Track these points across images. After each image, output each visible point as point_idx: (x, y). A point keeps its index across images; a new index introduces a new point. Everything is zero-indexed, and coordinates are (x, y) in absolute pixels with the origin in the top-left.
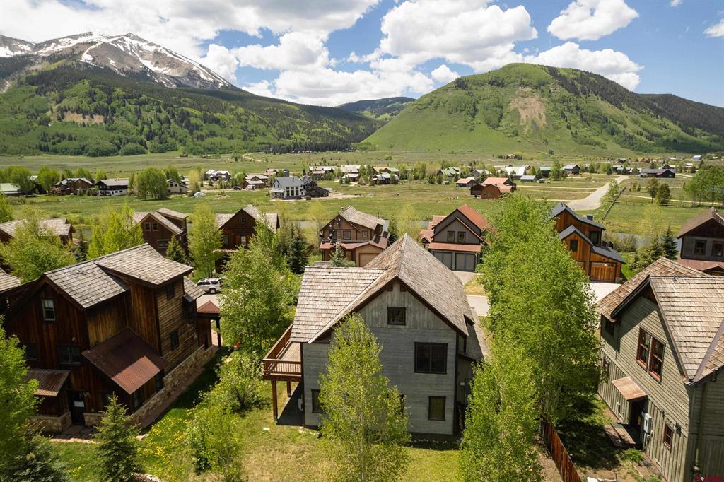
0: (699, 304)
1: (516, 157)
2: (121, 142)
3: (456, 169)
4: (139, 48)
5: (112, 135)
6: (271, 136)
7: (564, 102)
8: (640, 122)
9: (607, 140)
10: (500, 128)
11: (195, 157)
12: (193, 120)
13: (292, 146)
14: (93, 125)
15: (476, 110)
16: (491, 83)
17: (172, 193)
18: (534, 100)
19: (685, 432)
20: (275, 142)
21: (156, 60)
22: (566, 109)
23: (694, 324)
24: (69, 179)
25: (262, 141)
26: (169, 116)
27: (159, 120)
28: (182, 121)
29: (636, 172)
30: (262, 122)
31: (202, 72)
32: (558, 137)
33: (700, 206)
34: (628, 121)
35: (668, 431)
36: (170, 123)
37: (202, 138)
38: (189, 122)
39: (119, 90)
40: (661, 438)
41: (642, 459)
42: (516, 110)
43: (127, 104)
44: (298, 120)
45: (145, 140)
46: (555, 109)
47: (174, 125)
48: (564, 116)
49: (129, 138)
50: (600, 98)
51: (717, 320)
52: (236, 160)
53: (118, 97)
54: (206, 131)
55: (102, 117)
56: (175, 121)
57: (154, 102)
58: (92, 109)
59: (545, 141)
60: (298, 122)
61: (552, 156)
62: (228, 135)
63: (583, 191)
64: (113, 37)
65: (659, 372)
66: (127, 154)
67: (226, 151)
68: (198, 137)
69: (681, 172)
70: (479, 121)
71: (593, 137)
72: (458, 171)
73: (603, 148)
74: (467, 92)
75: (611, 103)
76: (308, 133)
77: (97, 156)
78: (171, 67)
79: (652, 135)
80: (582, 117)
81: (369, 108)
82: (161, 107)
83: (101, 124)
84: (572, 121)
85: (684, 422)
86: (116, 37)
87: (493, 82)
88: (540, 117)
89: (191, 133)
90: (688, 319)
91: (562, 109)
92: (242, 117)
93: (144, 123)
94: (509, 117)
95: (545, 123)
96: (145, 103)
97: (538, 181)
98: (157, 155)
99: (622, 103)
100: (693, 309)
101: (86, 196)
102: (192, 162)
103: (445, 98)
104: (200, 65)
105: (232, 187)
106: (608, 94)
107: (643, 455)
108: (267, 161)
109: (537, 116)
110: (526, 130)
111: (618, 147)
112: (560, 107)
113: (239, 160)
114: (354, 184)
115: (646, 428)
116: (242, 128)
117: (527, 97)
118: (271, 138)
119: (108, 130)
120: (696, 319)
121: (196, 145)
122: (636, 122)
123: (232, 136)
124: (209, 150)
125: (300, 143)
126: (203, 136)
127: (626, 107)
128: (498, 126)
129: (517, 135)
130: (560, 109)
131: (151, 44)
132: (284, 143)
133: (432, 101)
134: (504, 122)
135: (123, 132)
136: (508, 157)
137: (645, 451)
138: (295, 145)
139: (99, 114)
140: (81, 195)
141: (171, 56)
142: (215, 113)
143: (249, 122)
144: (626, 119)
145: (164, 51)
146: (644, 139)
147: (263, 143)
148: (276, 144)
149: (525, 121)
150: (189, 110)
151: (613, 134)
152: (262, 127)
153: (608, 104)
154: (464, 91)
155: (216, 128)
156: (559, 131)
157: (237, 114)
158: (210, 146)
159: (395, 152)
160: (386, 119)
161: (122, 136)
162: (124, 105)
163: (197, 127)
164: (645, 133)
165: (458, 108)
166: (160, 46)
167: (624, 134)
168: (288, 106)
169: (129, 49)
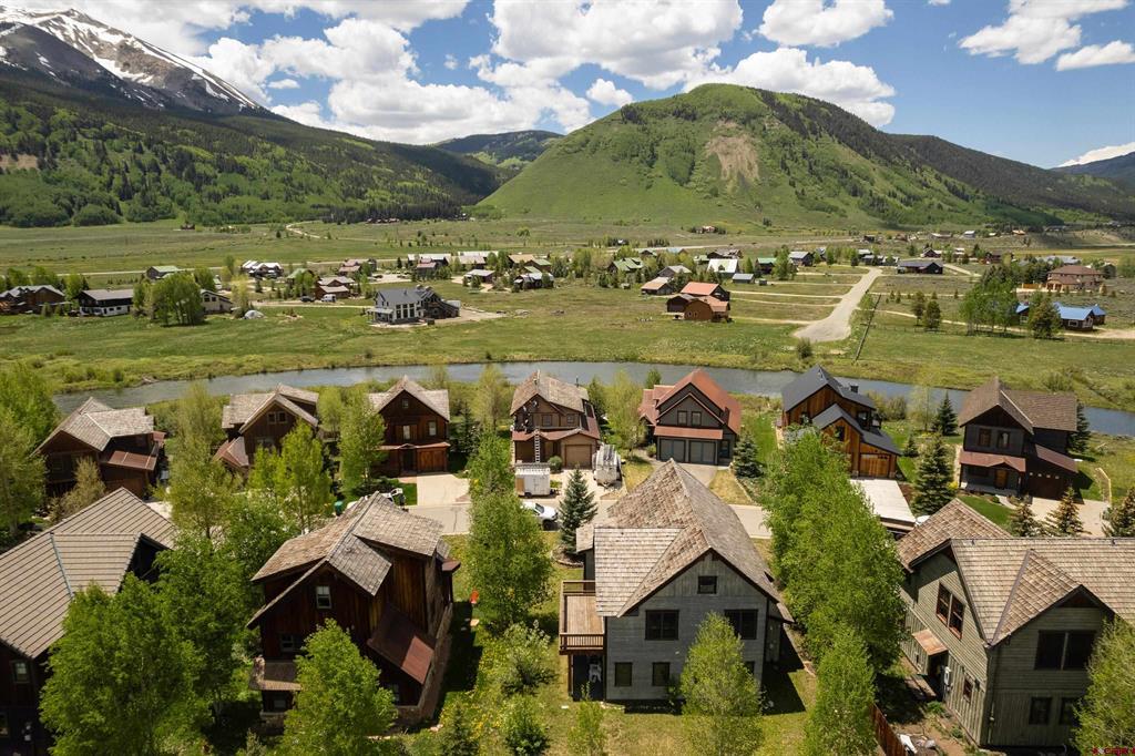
0: (994, 568)
1: (716, 231)
2: (73, 202)
3: (637, 260)
4: (93, 37)
5: (58, 189)
6: (332, 195)
7: (785, 144)
8: (892, 178)
9: (847, 204)
10: (692, 184)
11: (207, 229)
12: (200, 168)
13: (367, 210)
14: (18, 172)
15: (654, 157)
16: (677, 114)
17: (208, 313)
18: (740, 141)
19: (983, 687)
20: (339, 204)
21: (126, 60)
22: (788, 156)
23: (991, 588)
24: (23, 288)
25: (316, 203)
26: (158, 160)
27: (140, 166)
28: (180, 169)
29: (891, 262)
30: (316, 171)
31: (208, 85)
32: (777, 198)
33: (978, 332)
34: (876, 176)
35: (968, 684)
36: (160, 172)
37: (217, 198)
38: (194, 171)
39: (62, 113)
40: (961, 692)
41: (943, 710)
42: (714, 157)
43: (80, 137)
44: (374, 167)
45: (117, 199)
46: (772, 155)
47: (166, 175)
48: (785, 167)
49: (87, 196)
50: (836, 141)
51: (1009, 583)
52: (279, 236)
53: (62, 124)
54: (224, 186)
55: (35, 158)
56: (168, 168)
57: (128, 134)
58: (15, 143)
59: (759, 204)
60: (375, 171)
61: (769, 228)
62: (261, 193)
63: (823, 301)
64: (41, 15)
65: (959, 628)
66: (85, 223)
67: (260, 219)
68: (210, 196)
69: (949, 262)
70: (660, 173)
71: (827, 200)
72: (638, 263)
73: (842, 216)
74: (640, 127)
75: (852, 148)
76: (392, 190)
77: (29, 227)
78: (150, 72)
79: (909, 197)
80: (811, 168)
81: (487, 147)
82: (142, 143)
83: (33, 170)
84: (797, 175)
85: (983, 679)
86: (46, 15)
87: (680, 112)
88: (750, 168)
89: (198, 189)
90: (985, 583)
91: (782, 157)
92: (282, 162)
93: (113, 171)
94: (704, 167)
95: (758, 177)
96: (112, 136)
97: (757, 282)
98: (138, 225)
99: (867, 149)
100: (989, 573)
101: (56, 316)
102: (203, 238)
103: (607, 135)
104: (205, 72)
105: (298, 296)
106: (849, 134)
107: (944, 706)
108: (330, 238)
109: (746, 166)
110: (729, 187)
111: (863, 213)
112: (779, 152)
113: (283, 235)
114: (486, 288)
115: (946, 681)
116: (283, 181)
117: (731, 136)
118: (332, 197)
119: (48, 181)
120: (992, 583)
121: (207, 208)
122: (887, 178)
123: (267, 193)
124: (230, 217)
125: (381, 206)
126: (219, 195)
127: (873, 154)
128: (689, 181)
129: (716, 195)
130: (780, 156)
131: (113, 31)
132: (353, 205)
133: (588, 141)
134: (697, 175)
135: (76, 186)
136: (704, 230)
137: (945, 702)
138: (372, 209)
139: (29, 153)
140: (48, 314)
141: (152, 54)
142: (236, 155)
143: (294, 170)
144: (872, 172)
145: (138, 45)
146: (898, 203)
147: (320, 206)
148: (340, 206)
149: (728, 173)
150: (192, 150)
151: (855, 194)
152: (315, 179)
153: (848, 149)
154: (636, 126)
155: (239, 180)
156: (778, 188)
157: (273, 157)
158: (232, 212)
159: (532, 221)
160: (514, 166)
161: (75, 192)
162: (75, 139)
163: (208, 179)
164: (899, 194)
165: (627, 153)
166: (129, 36)
167: (871, 195)
168: (356, 143)
169: (73, 37)
